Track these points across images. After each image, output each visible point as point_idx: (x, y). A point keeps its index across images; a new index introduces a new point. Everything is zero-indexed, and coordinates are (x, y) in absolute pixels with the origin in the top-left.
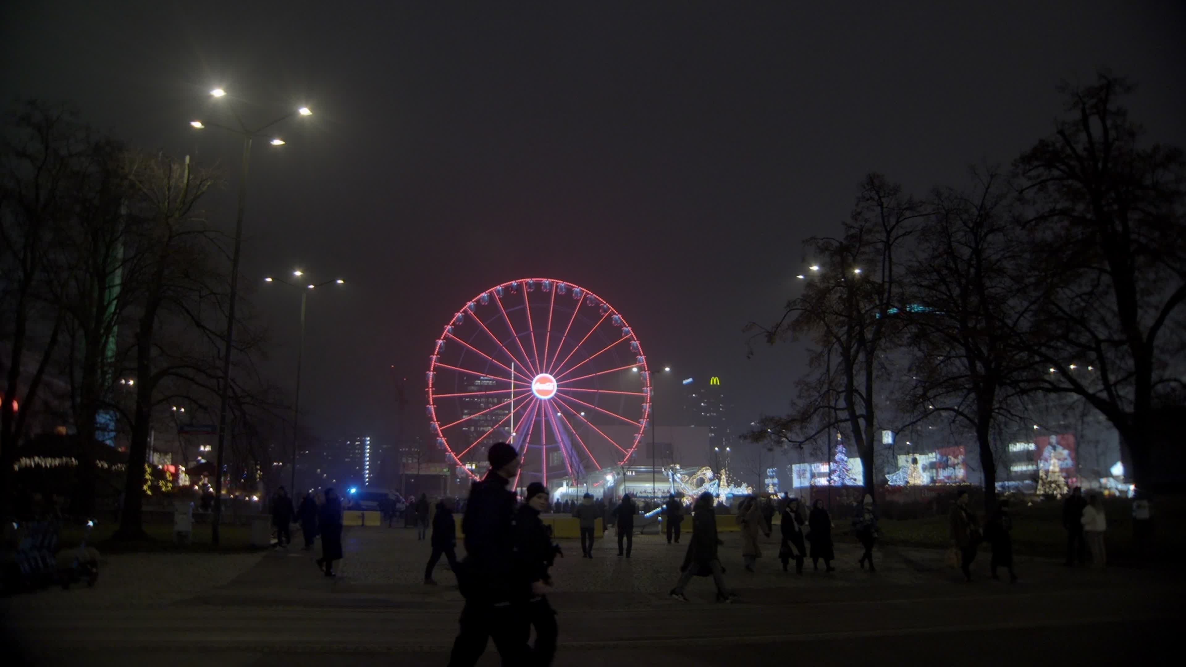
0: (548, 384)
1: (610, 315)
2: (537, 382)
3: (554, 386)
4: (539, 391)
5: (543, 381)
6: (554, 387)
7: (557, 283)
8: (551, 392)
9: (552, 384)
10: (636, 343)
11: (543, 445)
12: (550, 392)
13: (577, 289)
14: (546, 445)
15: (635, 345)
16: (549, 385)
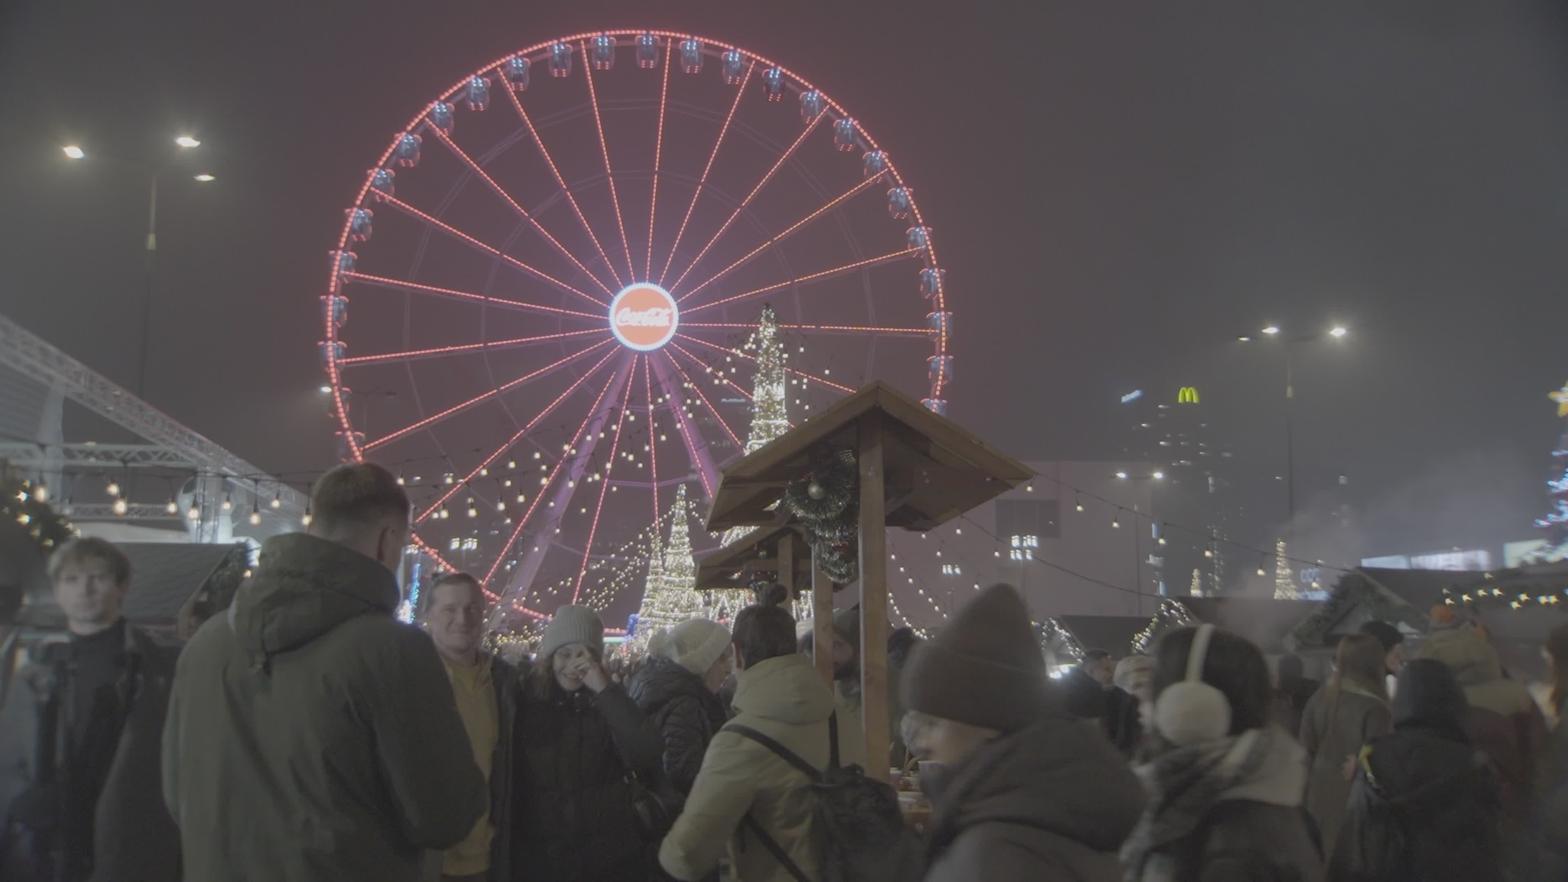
0: (653, 311)
1: (827, 122)
2: (619, 308)
3: (671, 316)
4: (627, 330)
5: (639, 304)
6: (671, 321)
7: (676, 41)
8: (665, 330)
9: (667, 311)
10: (903, 194)
11: (653, 482)
12: (660, 331)
13: (734, 56)
14: (658, 479)
15: (902, 201)
16: (658, 314)
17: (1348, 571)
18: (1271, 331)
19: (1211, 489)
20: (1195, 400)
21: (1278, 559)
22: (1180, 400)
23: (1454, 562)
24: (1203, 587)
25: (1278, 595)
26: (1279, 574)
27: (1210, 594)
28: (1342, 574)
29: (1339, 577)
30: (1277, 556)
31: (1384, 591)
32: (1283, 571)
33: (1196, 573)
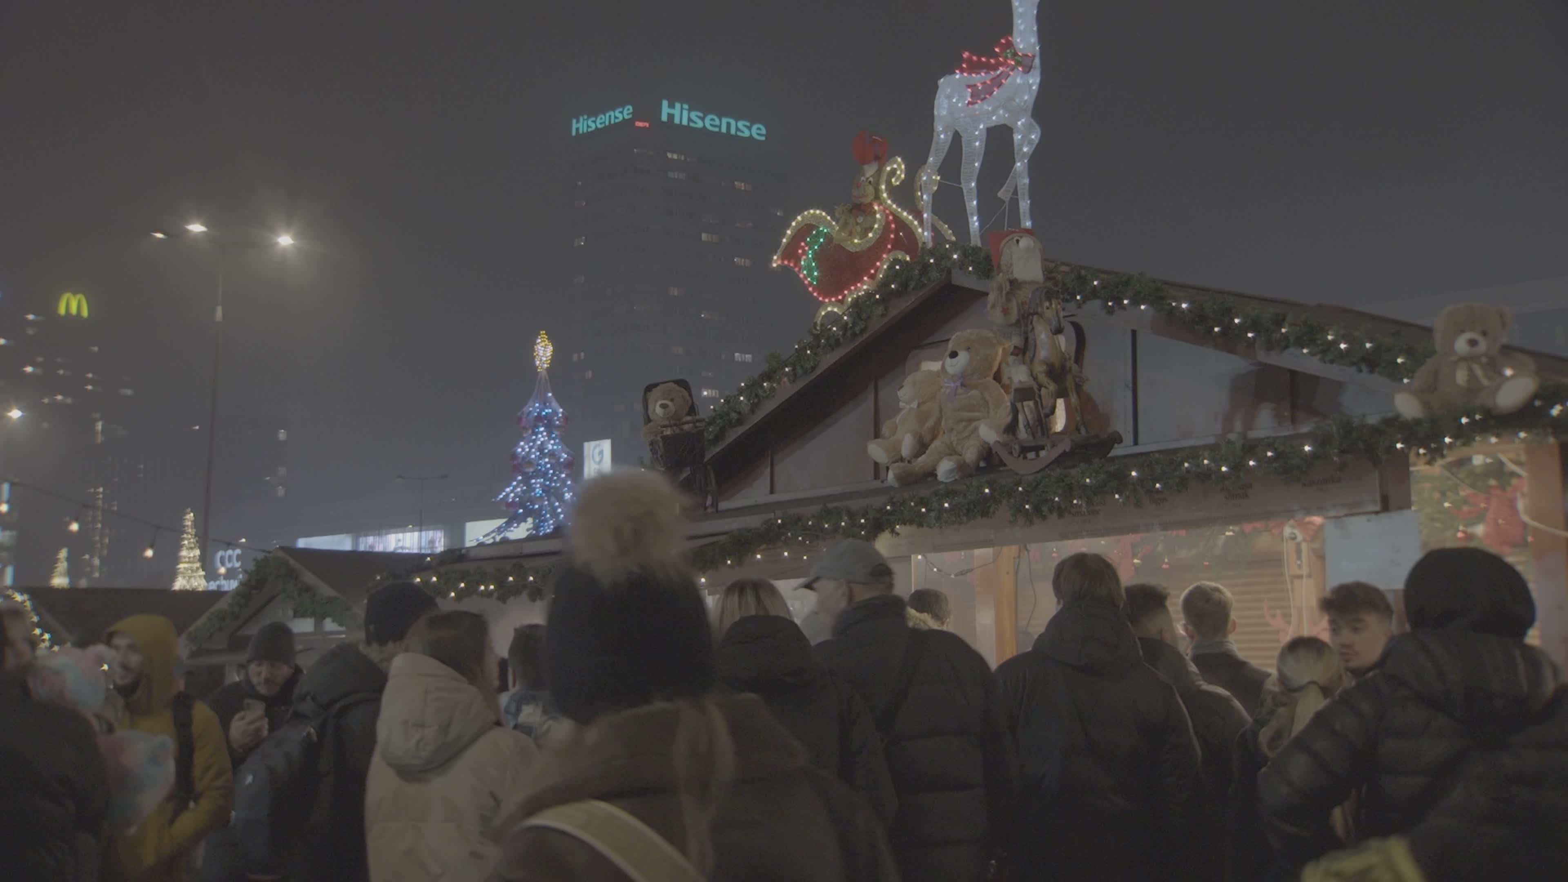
17: (269, 552)
18: (196, 228)
19: (100, 439)
20: (85, 313)
21: (185, 536)
22: (62, 311)
23: (408, 544)
24: (71, 573)
25: (179, 584)
26: (185, 557)
27: (83, 583)
28: (260, 556)
29: (255, 560)
30: (184, 532)
31: (309, 578)
32: (189, 553)
33: (63, 554)
